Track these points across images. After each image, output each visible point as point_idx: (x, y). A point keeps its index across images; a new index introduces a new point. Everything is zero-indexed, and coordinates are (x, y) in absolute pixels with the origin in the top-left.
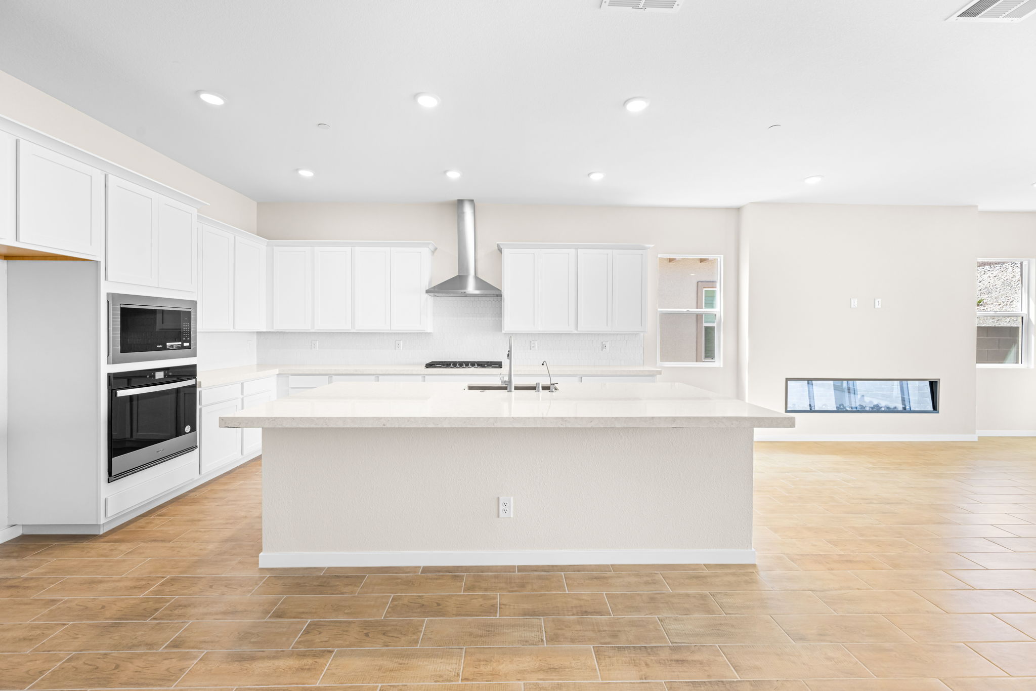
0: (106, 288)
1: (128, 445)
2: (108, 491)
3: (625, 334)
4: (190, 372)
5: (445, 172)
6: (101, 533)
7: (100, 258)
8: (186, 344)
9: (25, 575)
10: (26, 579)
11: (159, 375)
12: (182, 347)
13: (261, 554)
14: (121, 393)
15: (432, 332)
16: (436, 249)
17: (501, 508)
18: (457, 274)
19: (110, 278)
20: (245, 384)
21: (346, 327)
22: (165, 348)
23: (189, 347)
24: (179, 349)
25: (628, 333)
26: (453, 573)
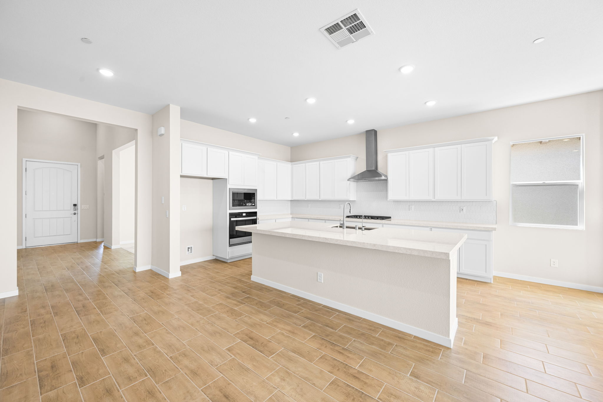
0: (229, 186)
1: (234, 236)
2: (229, 249)
3: (479, 201)
4: (255, 214)
5: (347, 121)
6: (228, 262)
7: (227, 177)
8: (253, 204)
9: (209, 267)
10: (209, 268)
11: (244, 214)
12: (252, 205)
13: (252, 276)
14: (232, 219)
15: (355, 200)
16: (357, 158)
17: (318, 277)
18: (366, 170)
19: (229, 184)
20: (276, 220)
21: (316, 198)
22: (246, 205)
23: (254, 205)
24: (251, 206)
25: (482, 200)
26: (298, 299)
